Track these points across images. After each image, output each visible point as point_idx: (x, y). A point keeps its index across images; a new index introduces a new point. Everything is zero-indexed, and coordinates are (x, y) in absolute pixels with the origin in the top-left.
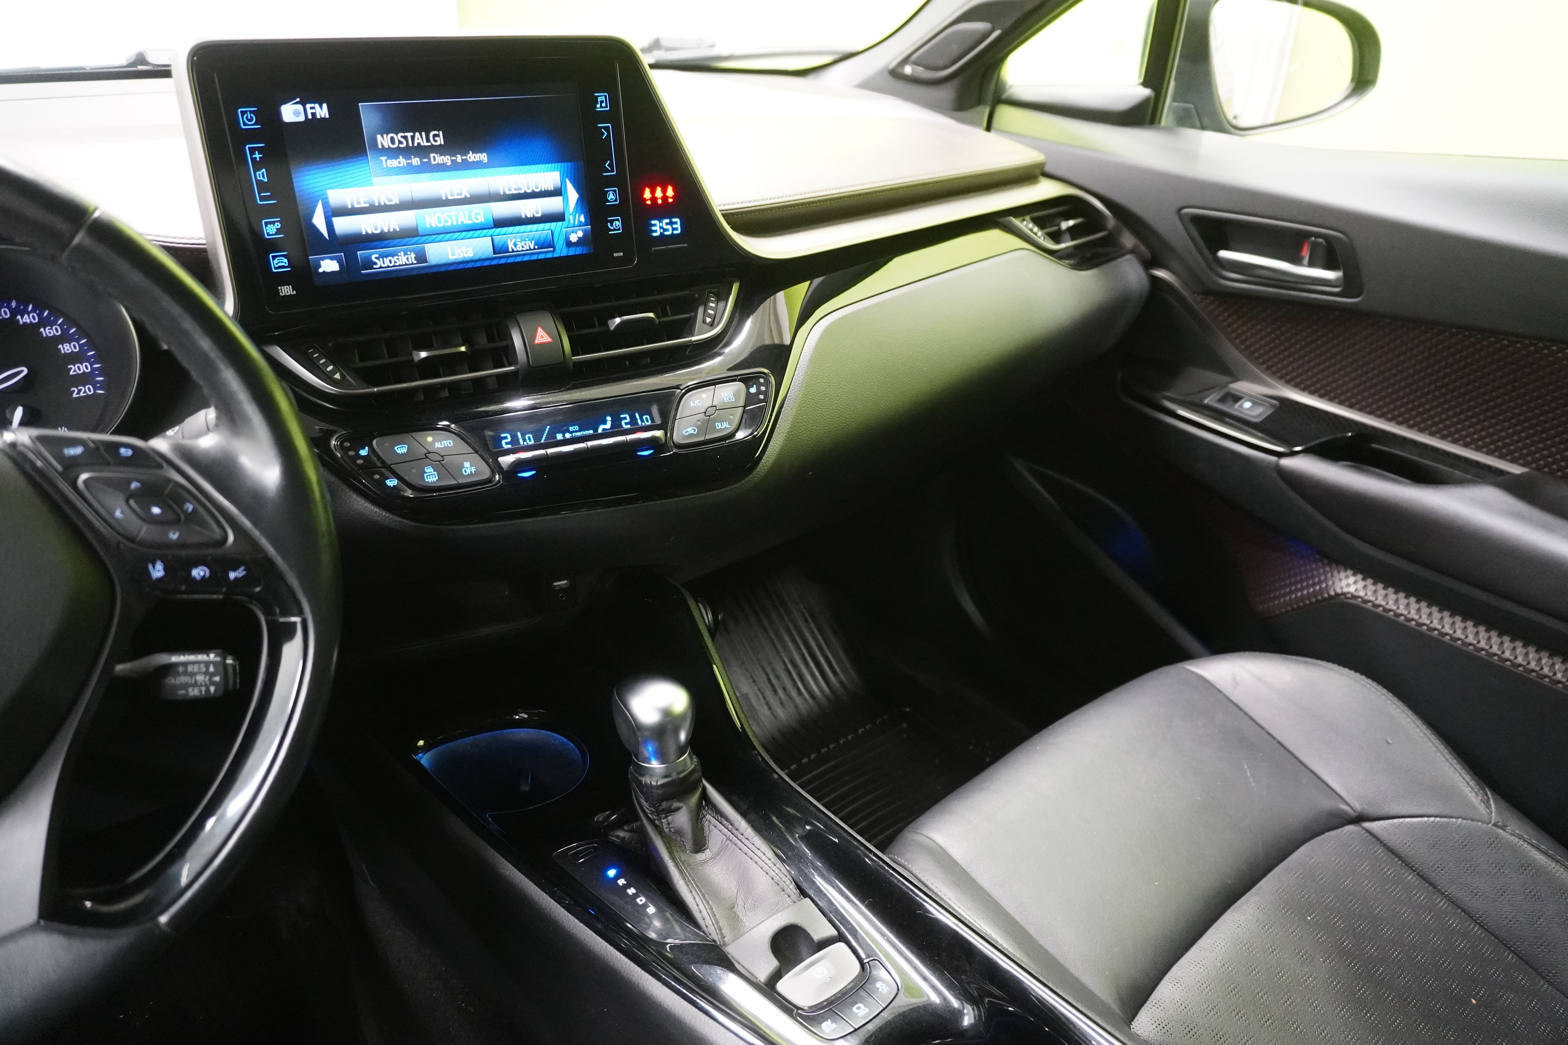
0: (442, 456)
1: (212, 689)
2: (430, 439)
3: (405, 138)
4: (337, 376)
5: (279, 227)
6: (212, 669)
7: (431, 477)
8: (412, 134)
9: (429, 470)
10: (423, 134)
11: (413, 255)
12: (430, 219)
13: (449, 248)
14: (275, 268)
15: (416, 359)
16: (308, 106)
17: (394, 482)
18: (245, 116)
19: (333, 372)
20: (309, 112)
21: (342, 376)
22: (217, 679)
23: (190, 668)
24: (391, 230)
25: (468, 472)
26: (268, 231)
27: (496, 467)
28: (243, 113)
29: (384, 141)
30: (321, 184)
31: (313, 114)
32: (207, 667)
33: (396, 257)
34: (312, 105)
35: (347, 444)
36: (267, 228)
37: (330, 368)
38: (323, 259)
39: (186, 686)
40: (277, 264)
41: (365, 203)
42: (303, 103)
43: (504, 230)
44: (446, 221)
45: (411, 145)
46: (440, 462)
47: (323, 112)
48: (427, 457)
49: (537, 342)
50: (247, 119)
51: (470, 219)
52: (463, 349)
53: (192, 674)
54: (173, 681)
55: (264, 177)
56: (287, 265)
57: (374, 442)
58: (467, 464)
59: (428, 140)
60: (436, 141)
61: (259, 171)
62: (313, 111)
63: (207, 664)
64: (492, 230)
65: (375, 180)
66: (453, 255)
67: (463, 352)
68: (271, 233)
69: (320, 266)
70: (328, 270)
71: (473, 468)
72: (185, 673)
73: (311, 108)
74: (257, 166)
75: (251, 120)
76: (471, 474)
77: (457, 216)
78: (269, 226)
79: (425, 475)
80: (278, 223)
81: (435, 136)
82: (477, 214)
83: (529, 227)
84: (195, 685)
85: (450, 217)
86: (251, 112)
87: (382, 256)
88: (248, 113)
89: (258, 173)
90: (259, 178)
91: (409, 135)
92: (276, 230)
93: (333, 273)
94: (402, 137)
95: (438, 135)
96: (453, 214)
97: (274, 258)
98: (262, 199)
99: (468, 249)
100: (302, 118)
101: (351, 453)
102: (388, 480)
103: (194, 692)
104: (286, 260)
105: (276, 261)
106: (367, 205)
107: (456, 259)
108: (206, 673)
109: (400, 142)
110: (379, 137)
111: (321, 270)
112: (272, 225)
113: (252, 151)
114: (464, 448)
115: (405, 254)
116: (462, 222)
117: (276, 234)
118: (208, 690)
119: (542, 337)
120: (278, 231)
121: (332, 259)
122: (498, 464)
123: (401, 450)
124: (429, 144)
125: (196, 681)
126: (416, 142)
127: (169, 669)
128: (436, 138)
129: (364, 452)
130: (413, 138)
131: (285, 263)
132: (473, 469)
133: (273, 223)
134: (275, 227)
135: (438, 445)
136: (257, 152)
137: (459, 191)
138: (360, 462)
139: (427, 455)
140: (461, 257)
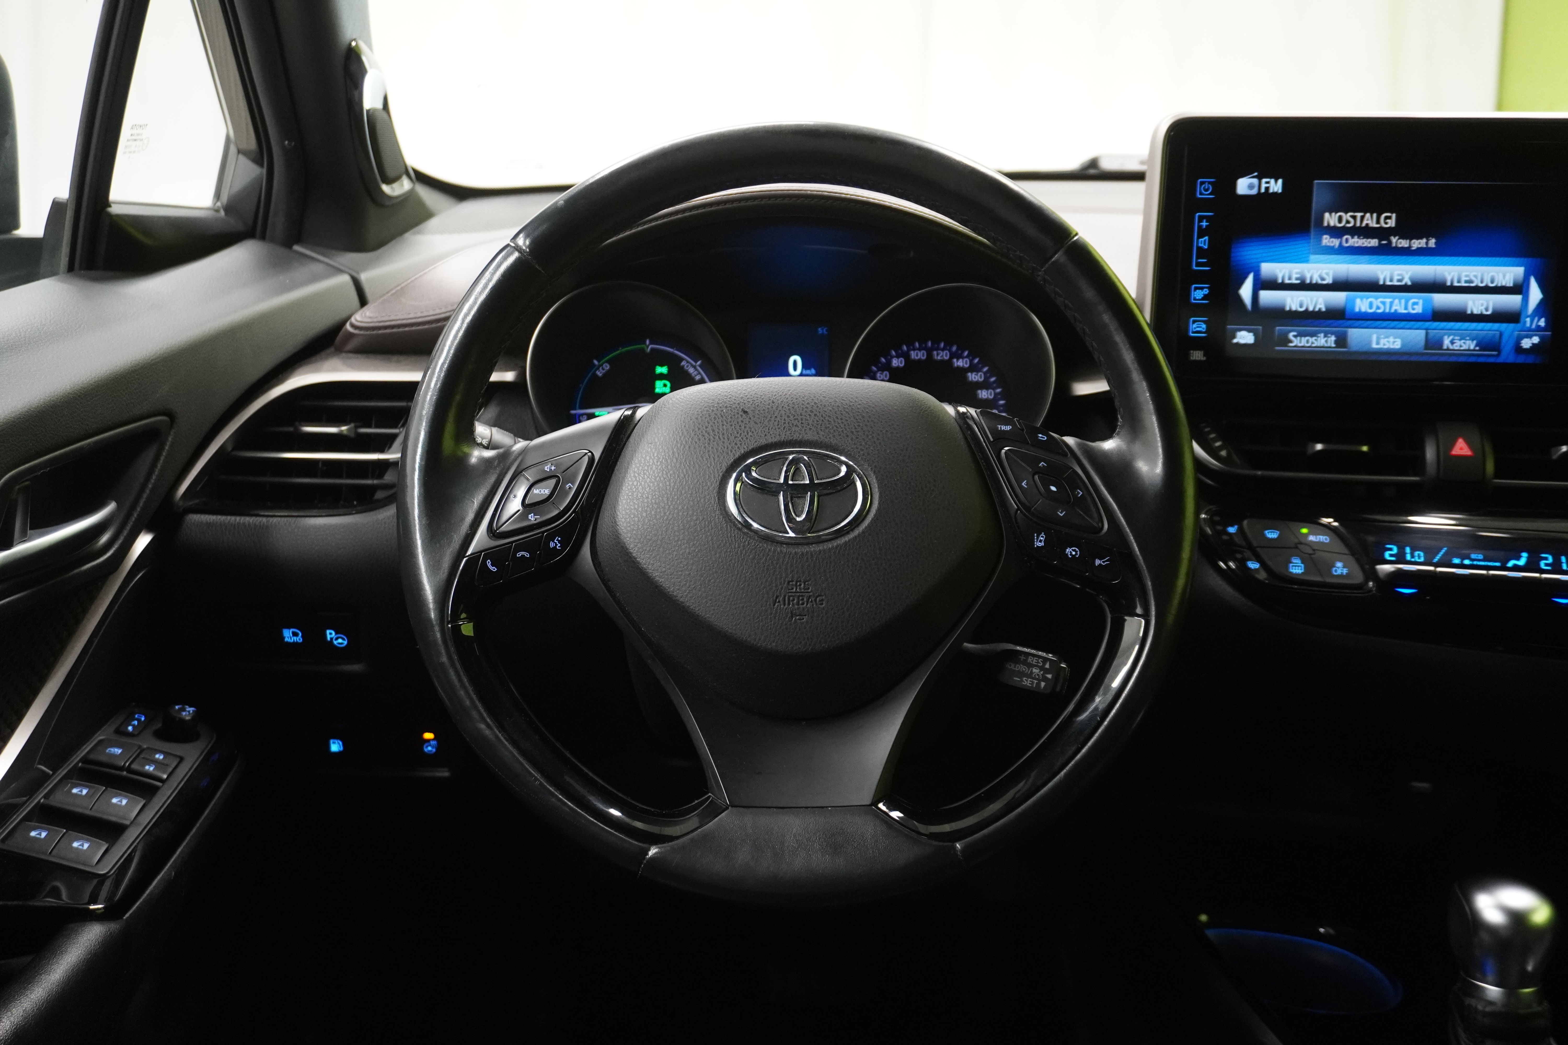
0: (1314, 550)
1: (1043, 684)
2: (1304, 531)
3: (1354, 217)
4: (1223, 453)
5: (1207, 293)
6: (1047, 666)
7: (1297, 568)
8: (1362, 214)
9: (1296, 561)
10: (1375, 215)
11: (1333, 338)
12: (1363, 303)
13: (1374, 337)
14: (1193, 332)
15: (1310, 451)
16: (1264, 180)
17: (1256, 565)
18: (1203, 186)
19: (1220, 448)
20: (1264, 186)
21: (1229, 454)
22: (1049, 676)
23: (1030, 659)
24: (1317, 309)
25: (1339, 572)
26: (1195, 296)
27: (1372, 574)
28: (1202, 183)
29: (1331, 219)
30: (1258, 256)
31: (1267, 189)
32: (1044, 663)
33: (1314, 338)
34: (1268, 180)
35: (1217, 518)
36: (1195, 293)
37: (1218, 444)
38: (1240, 330)
39: (1022, 674)
40: (1195, 328)
41: (1297, 279)
42: (1260, 178)
43: (1443, 324)
44: (1378, 308)
45: (1358, 224)
46: (1311, 556)
47: (1276, 186)
48: (1297, 548)
49: (1454, 452)
50: (1204, 190)
51: (1406, 308)
52: (1365, 448)
53: (1030, 666)
54: (1012, 667)
55: (1205, 244)
56: (1204, 330)
57: (1245, 523)
58: (1339, 564)
59: (1378, 222)
60: (1386, 223)
61: (1202, 238)
62: (1267, 185)
63: (1045, 660)
64: (1427, 324)
65: (1312, 257)
66: (1378, 343)
67: (1364, 452)
68: (1197, 298)
69: (1234, 337)
70: (1242, 341)
71: (1345, 569)
72: (1025, 663)
73: (1267, 183)
74: (1202, 233)
75: (1206, 190)
76: (1341, 576)
77: (1391, 304)
78: (1198, 291)
79: (1291, 565)
80: (1207, 290)
81: (1387, 218)
82: (1415, 304)
83: (1473, 325)
84: (1030, 676)
85: (1384, 303)
86: (1209, 183)
87: (1300, 335)
88: (1207, 183)
89: (1200, 240)
90: (1200, 245)
91: (1359, 215)
92: (1202, 296)
93: (1246, 345)
94: (1351, 216)
95: (1389, 218)
96: (1388, 301)
97: (1194, 322)
98: (1198, 265)
99: (1396, 340)
100: (1254, 192)
101: (1219, 528)
102: (1250, 562)
103: (1027, 682)
104: (1204, 326)
105: (1195, 326)
106: (1298, 282)
107: (1381, 349)
108: (1042, 668)
109: (1348, 222)
110: (1327, 215)
111: (1235, 341)
112: (1200, 291)
113: (1201, 219)
114: (1340, 547)
115: (1325, 336)
116: (1396, 310)
117: (1202, 299)
118: (1038, 684)
119: (1461, 448)
120: (1205, 297)
121: (1249, 331)
122: (1375, 572)
123: (1272, 535)
124: (1378, 226)
125: (1032, 672)
126: (1365, 222)
127: (1014, 656)
128: (1388, 221)
129: (1232, 530)
130: (1362, 218)
131: (1203, 329)
132: (1345, 571)
133: (1202, 288)
134: (1202, 293)
135: (1312, 538)
136: (1205, 221)
137: (1400, 277)
138: (1225, 537)
139: (1299, 545)
140: (1386, 347)
